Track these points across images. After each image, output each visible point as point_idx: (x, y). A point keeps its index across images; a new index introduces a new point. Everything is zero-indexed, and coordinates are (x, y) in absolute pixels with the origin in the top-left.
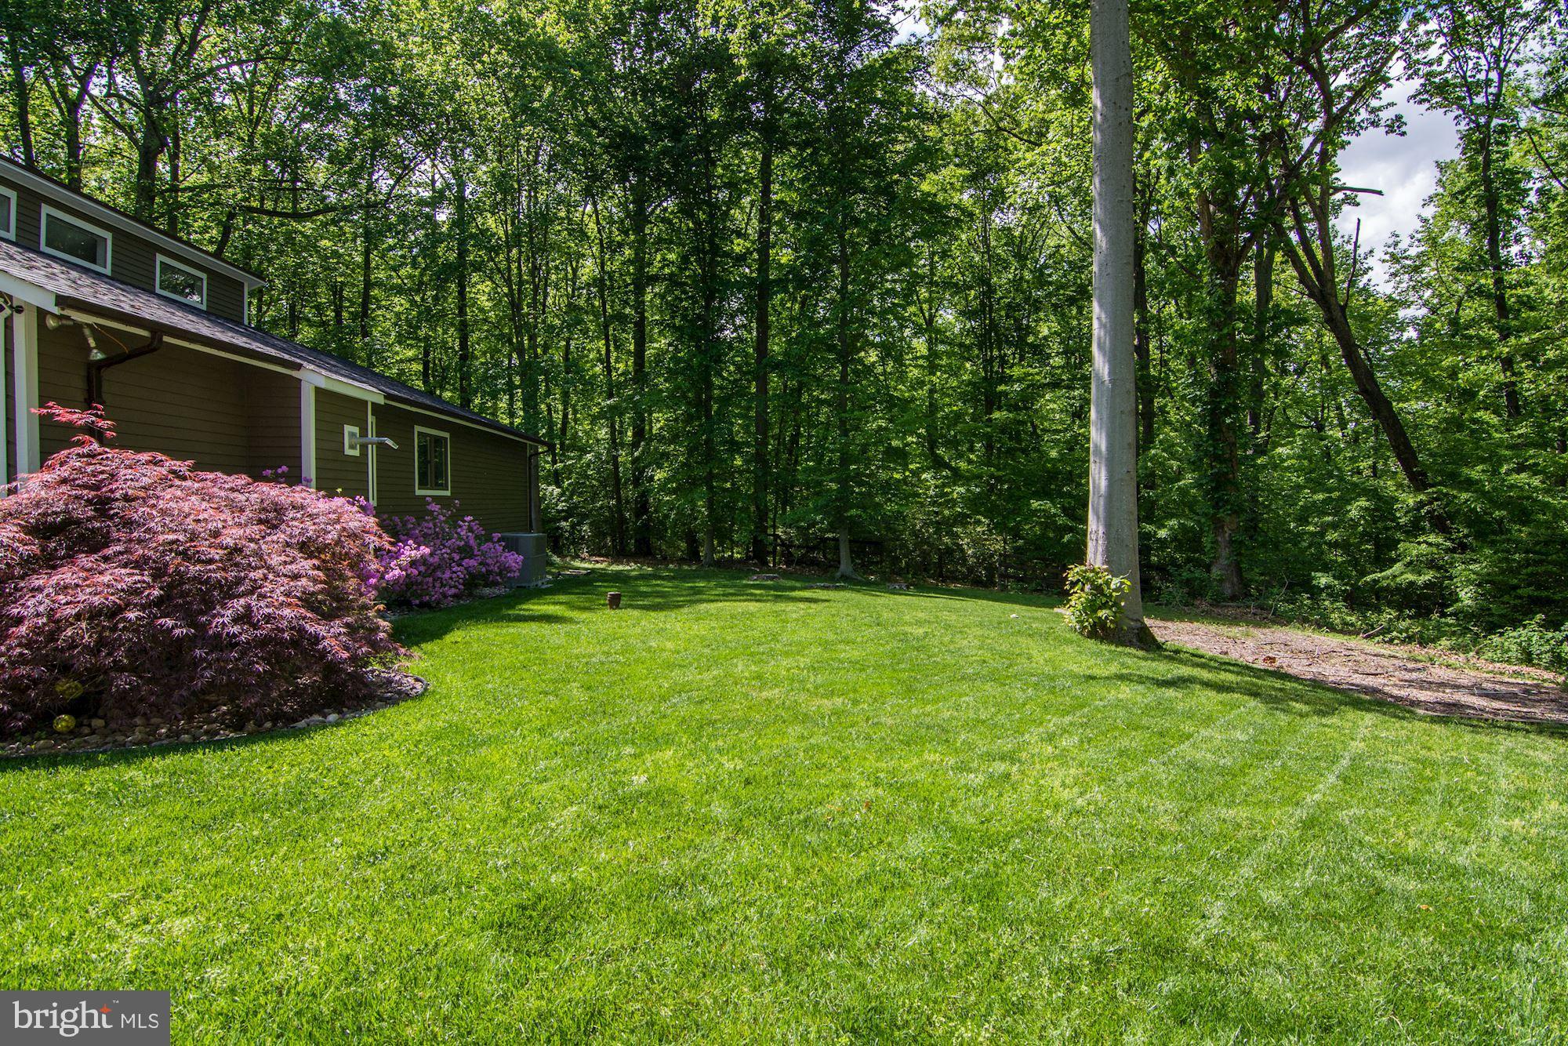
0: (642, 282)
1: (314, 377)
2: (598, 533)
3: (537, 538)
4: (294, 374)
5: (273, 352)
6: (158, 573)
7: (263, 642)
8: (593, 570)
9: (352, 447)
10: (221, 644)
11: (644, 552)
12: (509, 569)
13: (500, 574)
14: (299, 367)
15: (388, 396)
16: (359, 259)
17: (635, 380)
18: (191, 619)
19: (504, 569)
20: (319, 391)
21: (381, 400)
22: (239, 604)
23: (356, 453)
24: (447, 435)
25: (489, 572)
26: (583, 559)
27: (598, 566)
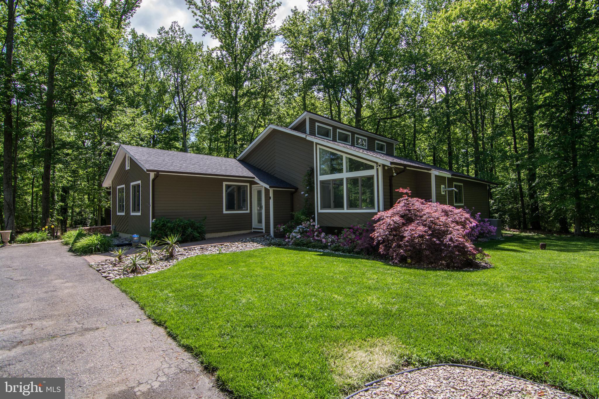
0: (531, 110)
1: (434, 173)
2: (512, 219)
3: (498, 220)
4: (429, 172)
5: (414, 164)
6: (430, 228)
7: (455, 247)
8: (514, 235)
9: (443, 192)
10: (448, 246)
11: (536, 228)
12: (491, 232)
13: (488, 233)
14: (430, 170)
15: (452, 175)
16: (413, 125)
17: (529, 153)
18: (439, 239)
19: (490, 232)
20: (436, 176)
21: (450, 176)
22: (449, 236)
23: (444, 193)
24: (462, 184)
25: (484, 233)
26: (506, 230)
27: (515, 233)
